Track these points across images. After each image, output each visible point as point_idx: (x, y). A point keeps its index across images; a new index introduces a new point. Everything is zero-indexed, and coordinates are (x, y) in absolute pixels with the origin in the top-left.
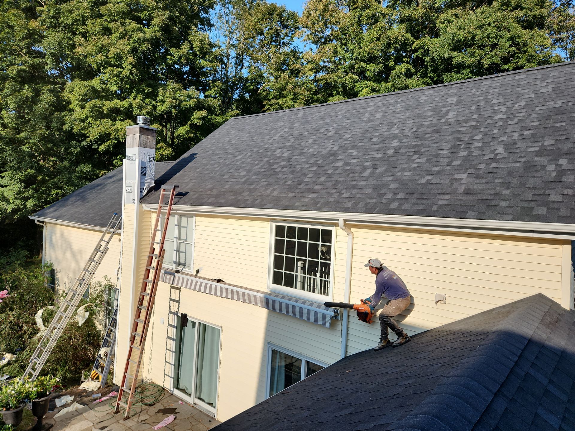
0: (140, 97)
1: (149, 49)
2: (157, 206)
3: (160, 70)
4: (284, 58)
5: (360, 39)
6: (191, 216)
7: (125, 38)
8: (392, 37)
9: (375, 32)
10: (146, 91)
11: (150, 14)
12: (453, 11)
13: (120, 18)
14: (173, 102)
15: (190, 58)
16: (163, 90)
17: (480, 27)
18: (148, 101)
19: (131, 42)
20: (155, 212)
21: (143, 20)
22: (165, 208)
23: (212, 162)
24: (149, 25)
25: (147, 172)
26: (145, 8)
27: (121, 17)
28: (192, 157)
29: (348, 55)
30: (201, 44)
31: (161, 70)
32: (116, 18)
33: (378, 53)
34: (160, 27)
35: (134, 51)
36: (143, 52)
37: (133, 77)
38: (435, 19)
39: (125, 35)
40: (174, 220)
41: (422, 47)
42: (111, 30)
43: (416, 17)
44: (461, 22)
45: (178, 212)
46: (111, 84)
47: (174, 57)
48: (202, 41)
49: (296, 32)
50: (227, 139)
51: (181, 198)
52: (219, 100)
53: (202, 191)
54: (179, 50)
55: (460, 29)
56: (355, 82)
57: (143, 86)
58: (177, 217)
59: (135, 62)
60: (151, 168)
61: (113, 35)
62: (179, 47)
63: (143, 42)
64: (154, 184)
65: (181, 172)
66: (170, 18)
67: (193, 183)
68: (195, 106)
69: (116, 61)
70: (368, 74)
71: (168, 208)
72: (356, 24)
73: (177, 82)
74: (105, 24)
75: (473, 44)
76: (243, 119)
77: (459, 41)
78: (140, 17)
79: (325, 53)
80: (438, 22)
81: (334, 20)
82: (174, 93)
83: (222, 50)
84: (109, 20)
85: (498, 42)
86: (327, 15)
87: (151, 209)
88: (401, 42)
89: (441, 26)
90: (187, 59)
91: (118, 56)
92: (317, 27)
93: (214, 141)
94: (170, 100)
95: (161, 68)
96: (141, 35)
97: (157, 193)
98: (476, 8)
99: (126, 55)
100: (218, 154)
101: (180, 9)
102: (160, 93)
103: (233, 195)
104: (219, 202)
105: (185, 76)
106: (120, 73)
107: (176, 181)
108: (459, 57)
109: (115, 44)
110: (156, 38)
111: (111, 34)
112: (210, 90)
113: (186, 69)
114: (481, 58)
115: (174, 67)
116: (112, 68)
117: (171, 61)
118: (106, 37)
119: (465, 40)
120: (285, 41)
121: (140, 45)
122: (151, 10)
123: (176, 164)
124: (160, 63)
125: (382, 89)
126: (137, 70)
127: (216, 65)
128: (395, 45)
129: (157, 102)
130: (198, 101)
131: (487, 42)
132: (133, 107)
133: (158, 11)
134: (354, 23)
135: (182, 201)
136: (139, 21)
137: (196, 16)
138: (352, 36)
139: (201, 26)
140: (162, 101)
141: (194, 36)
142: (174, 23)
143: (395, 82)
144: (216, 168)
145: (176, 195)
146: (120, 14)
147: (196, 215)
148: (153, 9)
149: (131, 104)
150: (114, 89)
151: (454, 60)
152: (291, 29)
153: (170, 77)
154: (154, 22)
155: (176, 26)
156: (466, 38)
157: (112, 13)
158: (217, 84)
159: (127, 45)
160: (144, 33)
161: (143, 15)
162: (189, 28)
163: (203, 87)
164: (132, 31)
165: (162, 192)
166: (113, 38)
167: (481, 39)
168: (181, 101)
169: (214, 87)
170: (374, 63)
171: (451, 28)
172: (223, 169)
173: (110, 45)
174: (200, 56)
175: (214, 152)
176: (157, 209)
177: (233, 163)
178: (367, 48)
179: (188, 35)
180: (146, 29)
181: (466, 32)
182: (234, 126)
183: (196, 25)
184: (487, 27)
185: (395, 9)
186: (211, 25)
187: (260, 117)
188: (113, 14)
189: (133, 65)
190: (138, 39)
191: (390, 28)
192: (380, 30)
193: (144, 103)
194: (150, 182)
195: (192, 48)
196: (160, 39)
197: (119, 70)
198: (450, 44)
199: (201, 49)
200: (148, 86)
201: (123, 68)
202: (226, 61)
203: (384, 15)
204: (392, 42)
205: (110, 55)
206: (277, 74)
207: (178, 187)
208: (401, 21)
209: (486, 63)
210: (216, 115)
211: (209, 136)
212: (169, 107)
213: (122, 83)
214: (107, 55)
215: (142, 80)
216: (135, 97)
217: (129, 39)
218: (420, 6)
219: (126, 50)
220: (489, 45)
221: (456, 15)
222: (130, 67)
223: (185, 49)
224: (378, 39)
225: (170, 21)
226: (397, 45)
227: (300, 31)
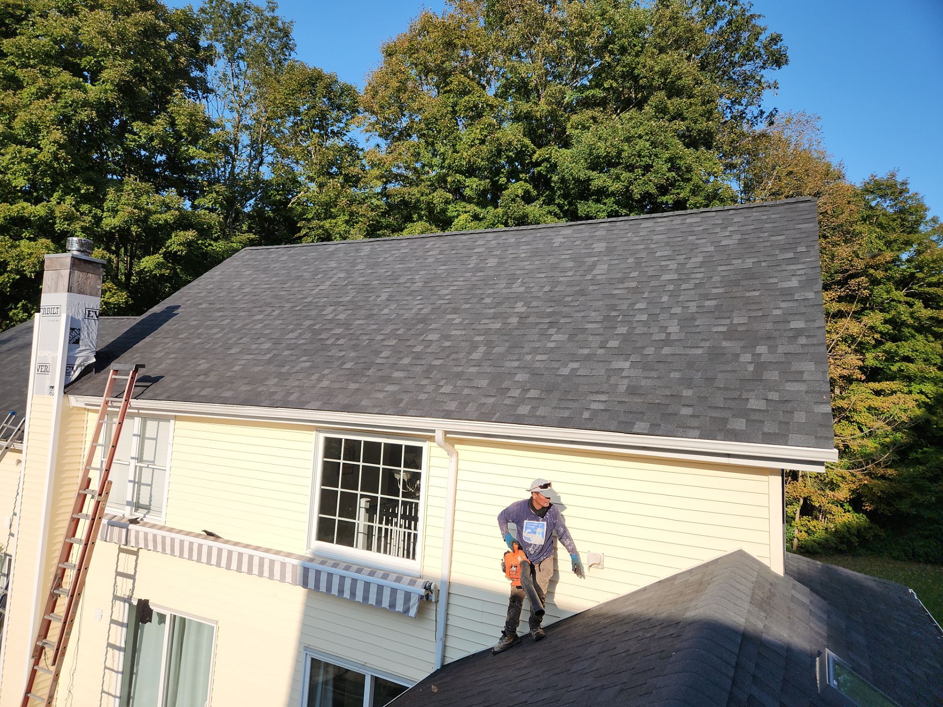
0: (69, 200)
1: (92, 120)
2: (100, 401)
3: (110, 156)
4: (335, 155)
5: (455, 138)
6: (167, 419)
7: (48, 98)
8: (503, 141)
9: (478, 131)
10: (83, 191)
11: (98, 62)
12: (590, 113)
13: (39, 63)
14: (134, 214)
15: (168, 142)
16: (117, 191)
17: (628, 140)
18: (85, 208)
19: (59, 105)
20: (96, 411)
21: (84, 69)
22: (115, 404)
23: (208, 323)
24: (94, 81)
25: (82, 337)
26: (90, 51)
27: (43, 62)
28: (169, 313)
29: (437, 160)
30: (191, 120)
31: (113, 156)
32: (32, 62)
33: (482, 163)
34: (115, 85)
35: (64, 120)
36: (81, 125)
37: (59, 163)
38: (564, 121)
39: (49, 92)
40: (132, 426)
41: (547, 160)
42: (22, 82)
43: (538, 114)
44: (603, 131)
45: (140, 411)
46: (14, 174)
47: (140, 137)
48: (191, 115)
49: (353, 117)
50: (237, 284)
51: (148, 387)
52: (219, 215)
53: (187, 376)
54: (150, 126)
55: (600, 138)
56: (447, 202)
57: (77, 182)
58: (137, 420)
59: (65, 140)
60: (91, 330)
61: (25, 90)
62: (149, 120)
63: (82, 107)
64: (94, 360)
65: (148, 339)
66: (135, 73)
67: (172, 360)
68: (174, 223)
69: (28, 135)
70: (467, 192)
71: (121, 405)
72: (450, 116)
73: (142, 179)
74: (10, 69)
75: (620, 164)
76: (265, 253)
77: (598, 157)
78: (79, 65)
79: (400, 154)
80: (569, 126)
81: (415, 106)
82: (138, 197)
83: (227, 133)
84: (17, 64)
85: (653, 162)
86: (404, 97)
87: (86, 404)
88: (516, 149)
89: (573, 132)
90: (163, 141)
91: (31, 127)
92: (388, 113)
93: (211, 286)
94: (130, 209)
95: (113, 154)
96: (78, 95)
97: (101, 376)
98: (621, 112)
99: (48, 127)
100: (219, 310)
101: (155, 59)
102: (110, 197)
103: (249, 384)
104: (222, 395)
105: (157, 170)
106: (35, 155)
107: (138, 355)
108: (599, 180)
109: (26, 106)
110: (108, 103)
111: (22, 87)
112: (204, 197)
113: (161, 158)
114: (631, 183)
115: (139, 153)
116: (19, 147)
117: (133, 143)
118: (11, 92)
119: (607, 156)
120: (336, 129)
121: (76, 112)
122: (100, 56)
123: (138, 324)
124: (111, 144)
125: (489, 217)
126: (67, 154)
127: (217, 157)
128: (507, 153)
129: (103, 211)
130: (181, 214)
131: (637, 161)
132: (55, 218)
133: (114, 59)
134: (447, 113)
135: (149, 392)
136: (76, 71)
137: (184, 73)
138: (444, 133)
139: (190, 90)
140: (113, 210)
141: (179, 106)
142: (143, 81)
143: (509, 209)
144: (216, 333)
145: (138, 381)
146: (40, 56)
147: (176, 418)
148: (105, 54)
149: (53, 212)
150: (21, 182)
151: (592, 183)
152: (345, 112)
153: (130, 169)
154: (104, 75)
155: (146, 86)
156: (609, 153)
157: (24, 53)
158: (217, 187)
159: (51, 110)
160: (85, 91)
161: (86, 61)
162: (170, 92)
163: (191, 191)
164: (62, 88)
165: (111, 375)
166: (25, 95)
167: (630, 157)
168: (149, 213)
169: (212, 193)
170: (475, 177)
171: (588, 137)
172: (229, 336)
173: (17, 107)
174: (187, 139)
175: (213, 306)
176: (99, 406)
177: (247, 327)
178: (466, 155)
179: (168, 102)
180: (88, 85)
181: (608, 144)
182: (250, 262)
183: (182, 88)
184: (638, 140)
185: (507, 99)
186: (208, 91)
187: (295, 250)
188: (27, 55)
189: (59, 144)
190: (73, 101)
191: (500, 128)
192: (486, 129)
193: (78, 210)
194: (86, 356)
195: (173, 124)
196: (114, 104)
197: (33, 150)
198: (586, 159)
199: (189, 128)
200: (87, 182)
201: (41, 149)
202: (233, 151)
203: (492, 107)
204: (504, 148)
205: (17, 124)
206: (322, 179)
207: (143, 366)
208: (517, 118)
209: (637, 192)
210: (212, 239)
211: (202, 277)
212: (126, 222)
213: (35, 173)
214: (10, 123)
215: (74, 172)
216: (61, 200)
217: (55, 100)
218: (542, 100)
219: (48, 118)
220: (640, 166)
221: (594, 119)
222: (55, 149)
223: (160, 125)
224: (483, 142)
225: (134, 77)
226: (511, 153)
227: (360, 116)
